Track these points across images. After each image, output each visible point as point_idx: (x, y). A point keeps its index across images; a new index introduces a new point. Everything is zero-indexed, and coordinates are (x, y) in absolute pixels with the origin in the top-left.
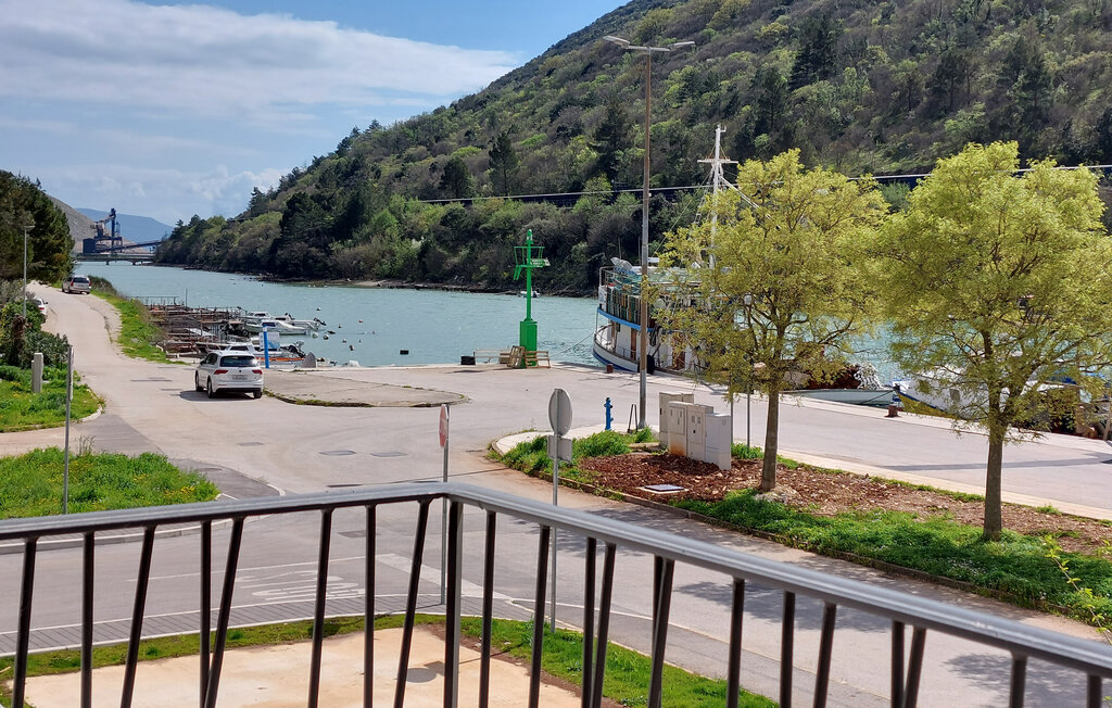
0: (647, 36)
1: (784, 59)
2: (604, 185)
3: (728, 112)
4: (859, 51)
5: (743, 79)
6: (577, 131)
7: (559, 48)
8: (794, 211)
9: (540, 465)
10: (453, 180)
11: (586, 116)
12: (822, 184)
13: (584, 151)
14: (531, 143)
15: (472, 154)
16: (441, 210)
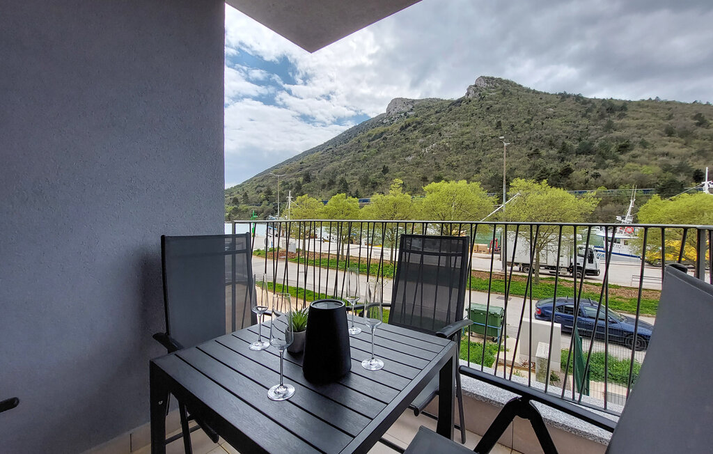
0: (275, 173)
1: (301, 179)
2: (266, 202)
3: (291, 189)
4: (315, 178)
5: (293, 183)
6: (261, 191)
7: (257, 176)
8: (308, 206)
9: (259, 254)
10: (236, 201)
11: (262, 189)
12: (312, 201)
13: (262, 196)
14: (251, 195)
15: (239, 197)
16: (233, 207)
